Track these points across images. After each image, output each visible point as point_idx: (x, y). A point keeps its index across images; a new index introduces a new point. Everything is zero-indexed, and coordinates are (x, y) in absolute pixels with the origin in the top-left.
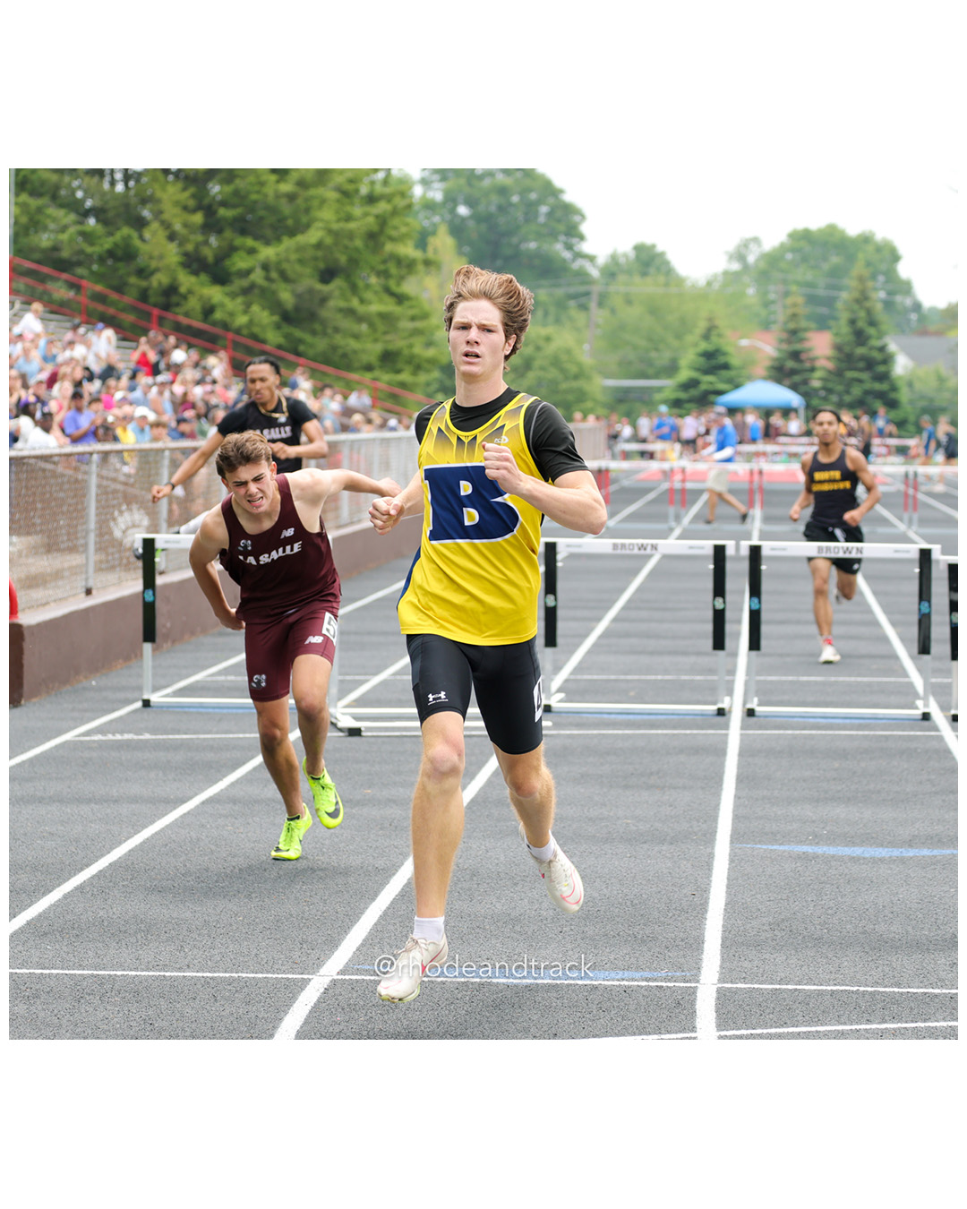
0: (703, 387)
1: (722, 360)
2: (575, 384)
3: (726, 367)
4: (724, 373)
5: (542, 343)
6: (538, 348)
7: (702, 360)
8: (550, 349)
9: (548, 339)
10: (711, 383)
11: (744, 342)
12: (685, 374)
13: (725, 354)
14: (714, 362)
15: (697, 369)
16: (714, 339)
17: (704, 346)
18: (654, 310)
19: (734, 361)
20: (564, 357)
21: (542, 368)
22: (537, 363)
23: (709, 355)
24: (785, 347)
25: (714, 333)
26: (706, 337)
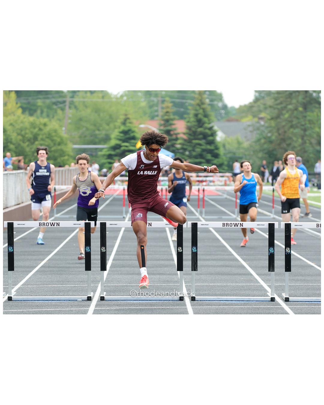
0: (123, 148)
1: (132, 135)
2: (59, 147)
3: (134, 138)
4: (133, 141)
5: (42, 127)
6: (40, 129)
7: (122, 135)
8: (47, 129)
9: (45, 125)
10: (127, 146)
11: (142, 126)
12: (113, 142)
13: (133, 132)
14: (127, 136)
15: (120, 140)
16: (128, 125)
17: (123, 128)
18: (97, 110)
20: (54, 134)
21: (42, 139)
22: (40, 137)
23: (125, 132)
24: (162, 128)
25: (128, 121)
26: (124, 123)
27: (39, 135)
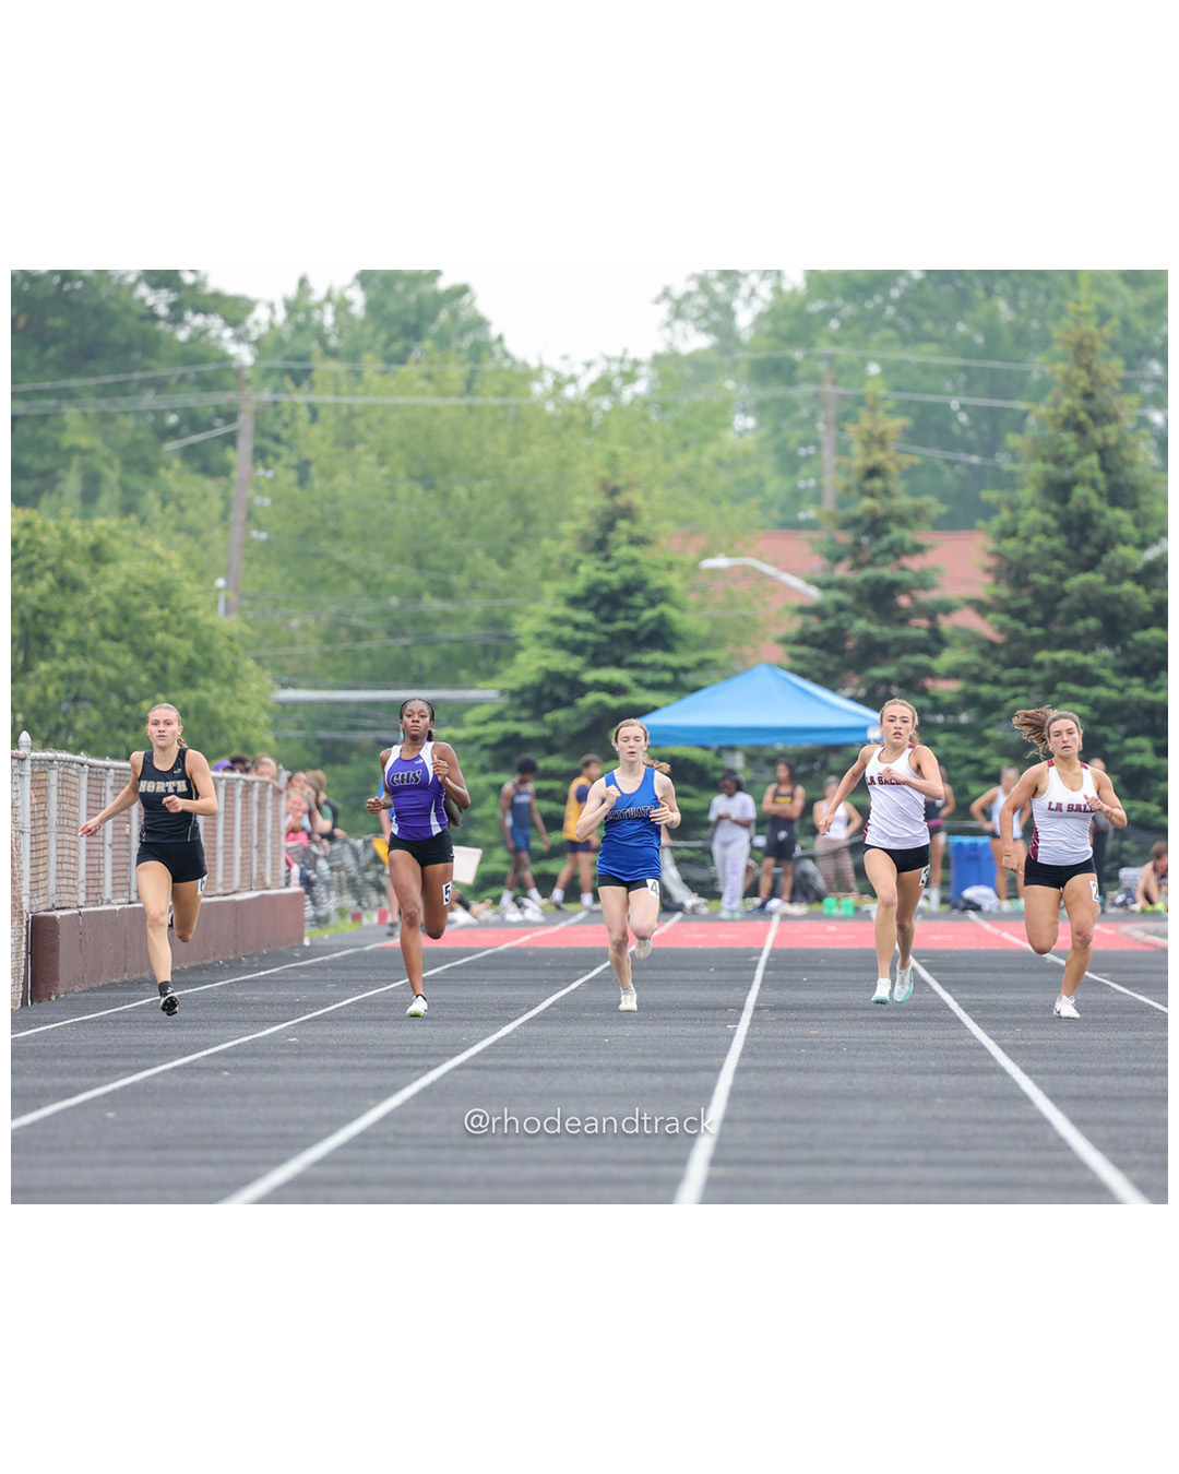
1: (648, 614)
3: (661, 636)
4: (657, 656)
7: (584, 616)
9: (97, 555)
10: (615, 689)
11: (721, 562)
12: (529, 665)
13: (659, 596)
14: (620, 625)
15: (576, 649)
16: (625, 551)
17: (590, 571)
19: (687, 621)
21: (78, 647)
22: (66, 632)
23: (605, 601)
24: (840, 573)
25: (623, 524)
26: (599, 546)
27: (57, 617)
